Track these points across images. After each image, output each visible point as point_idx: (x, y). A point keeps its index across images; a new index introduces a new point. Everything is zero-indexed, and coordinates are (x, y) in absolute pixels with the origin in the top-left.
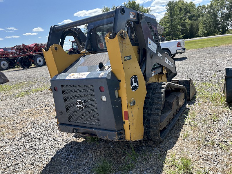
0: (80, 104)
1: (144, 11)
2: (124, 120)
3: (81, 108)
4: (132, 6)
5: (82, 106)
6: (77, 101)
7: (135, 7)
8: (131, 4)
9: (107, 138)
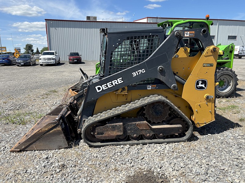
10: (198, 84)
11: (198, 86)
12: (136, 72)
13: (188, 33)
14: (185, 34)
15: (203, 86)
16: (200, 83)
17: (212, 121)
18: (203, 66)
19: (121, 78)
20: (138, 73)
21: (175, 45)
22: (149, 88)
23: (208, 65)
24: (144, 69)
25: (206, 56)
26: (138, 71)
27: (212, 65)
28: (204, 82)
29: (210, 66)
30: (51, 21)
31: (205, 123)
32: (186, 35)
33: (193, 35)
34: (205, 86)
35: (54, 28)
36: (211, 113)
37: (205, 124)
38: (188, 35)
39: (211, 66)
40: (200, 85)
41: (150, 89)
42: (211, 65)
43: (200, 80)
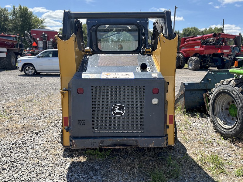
0: (118, 109)
1: (37, 21)
2: (168, 124)
3: (119, 113)
4: (24, 11)
5: (121, 112)
6: (116, 106)
7: (27, 14)
8: (22, 9)
9: (152, 145)
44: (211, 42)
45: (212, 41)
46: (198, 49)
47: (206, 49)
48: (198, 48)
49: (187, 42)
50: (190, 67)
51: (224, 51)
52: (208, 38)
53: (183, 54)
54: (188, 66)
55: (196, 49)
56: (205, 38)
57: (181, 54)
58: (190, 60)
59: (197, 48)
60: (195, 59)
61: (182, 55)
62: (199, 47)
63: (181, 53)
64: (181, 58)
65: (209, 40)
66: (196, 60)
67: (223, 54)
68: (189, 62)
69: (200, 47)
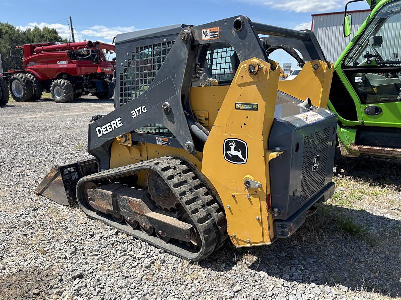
5: (317, 165)
6: (315, 159)
10: (227, 148)
11: (229, 152)
12: (136, 110)
13: (208, 31)
14: (203, 35)
15: (239, 154)
16: (232, 148)
17: (264, 244)
18: (236, 109)
19: (120, 119)
20: (139, 111)
21: (184, 59)
22: (159, 141)
23: (245, 107)
24: (144, 107)
25: (240, 86)
26: (138, 109)
27: (255, 107)
28: (240, 147)
29: (250, 110)
30: (322, 17)
31: (249, 243)
32: (204, 38)
33: (217, 35)
34: (244, 155)
35: (324, 29)
36: (261, 225)
37: (249, 245)
38: (208, 38)
39: (252, 110)
40: (232, 152)
41: (161, 144)
42: (254, 109)
43: (232, 141)
44: (84, 56)
45: (85, 53)
46: (65, 66)
47: (79, 66)
48: (65, 64)
49: (37, 53)
50: (58, 98)
51: (105, 70)
52: (79, 49)
53: (32, 74)
54: (53, 96)
55: (61, 66)
56: (73, 48)
57: (29, 75)
58: (55, 86)
59: (63, 64)
60: (64, 83)
61: (32, 77)
62: (66, 62)
63: (29, 73)
64: (32, 83)
65: (81, 52)
66: (67, 85)
67: (103, 74)
68: (53, 89)
69: (69, 63)
